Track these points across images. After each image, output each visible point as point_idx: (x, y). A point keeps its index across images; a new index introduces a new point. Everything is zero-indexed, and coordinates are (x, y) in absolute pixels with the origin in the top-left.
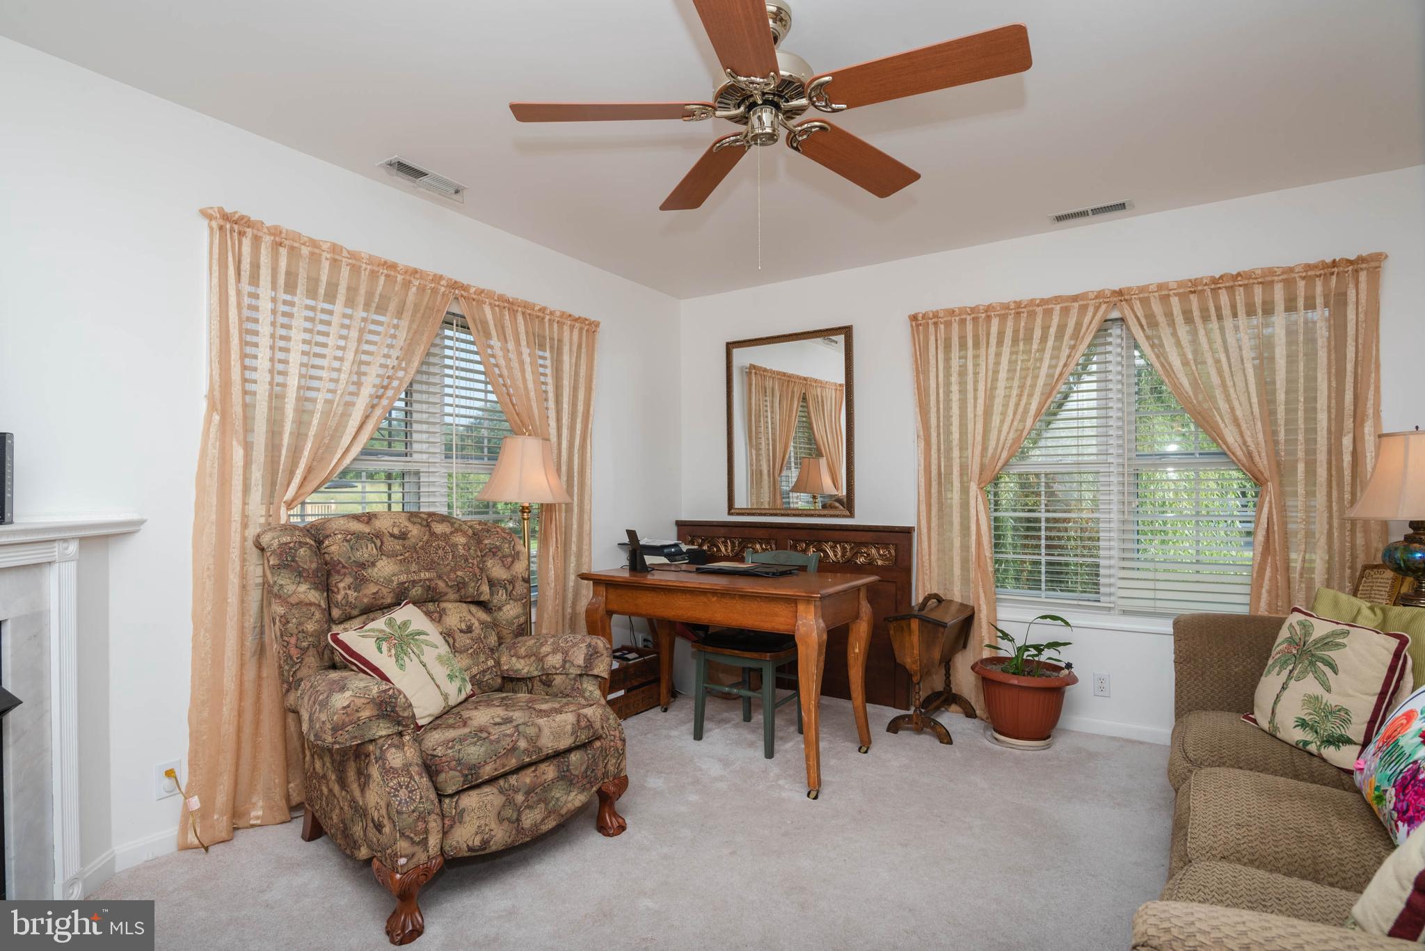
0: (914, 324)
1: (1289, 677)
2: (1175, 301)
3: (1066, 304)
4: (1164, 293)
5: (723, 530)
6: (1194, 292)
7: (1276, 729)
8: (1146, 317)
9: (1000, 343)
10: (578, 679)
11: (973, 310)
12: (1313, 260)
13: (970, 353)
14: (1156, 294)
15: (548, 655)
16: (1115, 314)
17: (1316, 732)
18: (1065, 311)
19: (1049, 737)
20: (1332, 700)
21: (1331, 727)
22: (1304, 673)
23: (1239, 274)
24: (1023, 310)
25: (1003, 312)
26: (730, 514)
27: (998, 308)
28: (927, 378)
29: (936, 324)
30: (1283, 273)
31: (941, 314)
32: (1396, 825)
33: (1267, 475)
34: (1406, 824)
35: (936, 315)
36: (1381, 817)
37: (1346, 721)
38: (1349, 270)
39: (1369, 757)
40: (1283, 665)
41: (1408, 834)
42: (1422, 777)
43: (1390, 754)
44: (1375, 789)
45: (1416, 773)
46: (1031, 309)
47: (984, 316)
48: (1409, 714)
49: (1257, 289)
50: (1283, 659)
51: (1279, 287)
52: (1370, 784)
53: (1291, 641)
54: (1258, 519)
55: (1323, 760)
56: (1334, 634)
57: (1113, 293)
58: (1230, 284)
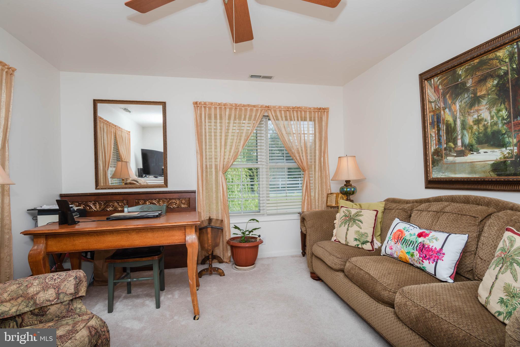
0: (196, 106)
1: (348, 227)
2: (283, 112)
3: (252, 108)
4: (280, 109)
5: (93, 198)
6: (288, 111)
7: (348, 242)
8: (275, 116)
9: (229, 118)
10: (70, 303)
11: (219, 104)
12: (316, 107)
13: (218, 121)
14: (278, 109)
15: (37, 293)
16: (266, 114)
17: (360, 241)
18: (251, 110)
19: (254, 264)
20: (362, 231)
21: (363, 239)
22: (353, 224)
23: (299, 107)
24: (238, 107)
25: (231, 107)
26: (96, 189)
27: (229, 105)
28: (201, 129)
29: (205, 107)
30: (309, 109)
31: (207, 104)
32: (422, 261)
33: (306, 168)
34: (427, 260)
35: (205, 103)
36: (410, 261)
37: (367, 236)
38: (323, 111)
39: (393, 245)
40: (345, 223)
41: (429, 263)
42: (427, 246)
43: (406, 242)
44: (407, 253)
45: (423, 245)
46: (240, 107)
47: (223, 107)
48: (399, 231)
49: (303, 113)
50: (345, 222)
51: (308, 113)
52: (402, 252)
53: (345, 216)
54: (304, 182)
55: (363, 249)
56: (358, 212)
57: (266, 107)
58: (297, 110)
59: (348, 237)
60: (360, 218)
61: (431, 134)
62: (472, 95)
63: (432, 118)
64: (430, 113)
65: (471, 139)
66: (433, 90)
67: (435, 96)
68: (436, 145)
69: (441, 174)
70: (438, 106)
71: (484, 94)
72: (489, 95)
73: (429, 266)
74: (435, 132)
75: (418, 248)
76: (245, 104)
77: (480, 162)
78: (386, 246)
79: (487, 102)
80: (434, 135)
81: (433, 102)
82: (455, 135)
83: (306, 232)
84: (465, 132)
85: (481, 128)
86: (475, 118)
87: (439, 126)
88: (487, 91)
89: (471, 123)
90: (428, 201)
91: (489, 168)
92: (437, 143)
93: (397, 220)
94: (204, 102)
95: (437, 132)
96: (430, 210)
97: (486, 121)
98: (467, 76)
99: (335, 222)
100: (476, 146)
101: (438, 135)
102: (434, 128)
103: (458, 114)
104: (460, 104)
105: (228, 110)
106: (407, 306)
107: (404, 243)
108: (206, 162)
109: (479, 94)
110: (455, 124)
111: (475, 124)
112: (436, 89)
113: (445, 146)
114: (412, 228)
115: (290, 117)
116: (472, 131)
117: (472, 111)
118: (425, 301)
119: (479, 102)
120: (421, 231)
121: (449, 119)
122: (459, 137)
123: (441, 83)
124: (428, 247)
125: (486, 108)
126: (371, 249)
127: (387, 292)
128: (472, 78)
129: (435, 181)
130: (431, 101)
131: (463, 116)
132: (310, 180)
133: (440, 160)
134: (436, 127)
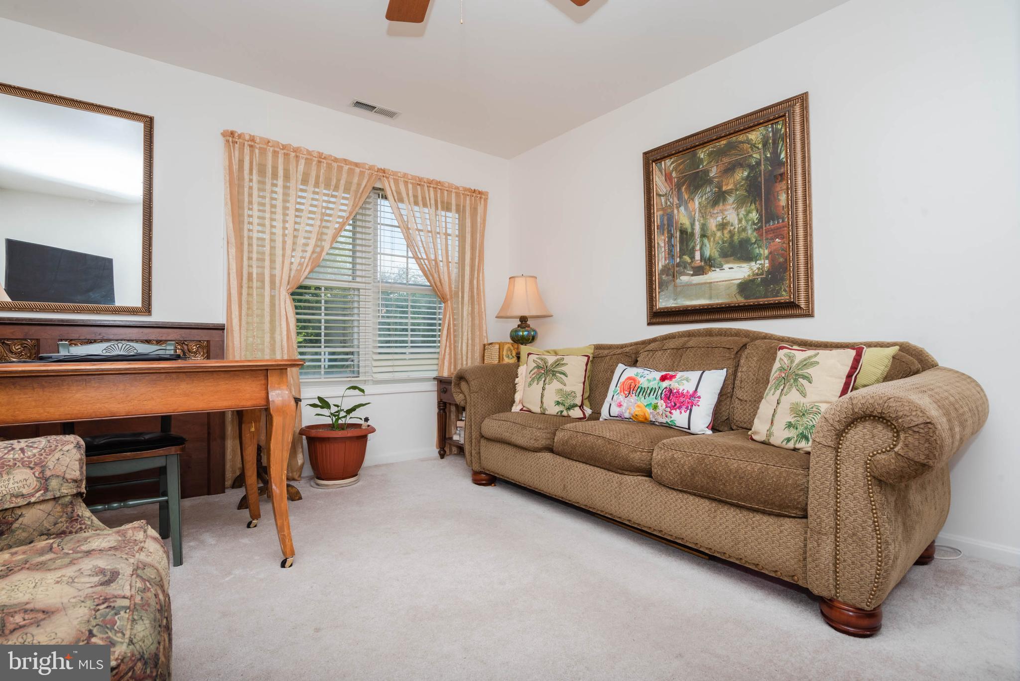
0: (230, 139)
1: (544, 384)
2: (410, 186)
3: (353, 167)
4: (406, 180)
6: (419, 185)
7: (545, 409)
8: (397, 193)
9: (305, 181)
11: (284, 147)
12: (468, 187)
13: (280, 182)
14: (402, 179)
16: (378, 185)
17: (564, 405)
18: (351, 172)
19: (357, 475)
20: (568, 389)
21: (569, 402)
22: (551, 379)
23: (440, 182)
24: (323, 160)
25: (309, 157)
27: (305, 153)
28: (241, 192)
29: (251, 146)
30: (455, 188)
31: (258, 141)
32: (671, 413)
33: (448, 297)
34: (678, 410)
35: (252, 139)
36: (651, 416)
37: (575, 397)
38: (478, 195)
39: (622, 400)
40: (539, 379)
41: (681, 413)
42: (675, 391)
43: (643, 392)
44: (646, 406)
45: (671, 391)
46: (330, 162)
47: (293, 154)
48: (629, 378)
49: (446, 193)
50: (538, 376)
51: (453, 195)
52: (638, 406)
53: (538, 367)
54: (444, 321)
55: (570, 416)
56: (558, 360)
57: (379, 170)
58: (435, 186)
59: (544, 400)
60: (563, 369)
61: (658, 243)
62: (716, 189)
63: (660, 219)
64: (659, 211)
65: (713, 251)
66: (664, 178)
67: (666, 187)
68: (665, 260)
69: (672, 301)
70: (670, 202)
71: (731, 189)
72: (737, 190)
73: (679, 418)
74: (665, 240)
75: (663, 395)
76: (337, 157)
77: (723, 281)
78: (610, 405)
79: (735, 200)
80: (663, 245)
81: (663, 196)
82: (692, 244)
83: (466, 403)
84: (706, 241)
85: (727, 235)
86: (719, 221)
87: (670, 231)
88: (735, 185)
89: (714, 229)
90: (654, 340)
91: (734, 290)
92: (667, 256)
93: (621, 367)
94: (250, 135)
95: (667, 240)
96: (666, 348)
97: (732, 225)
98: (711, 162)
99: (517, 380)
100: (719, 259)
101: (668, 245)
102: (663, 234)
103: (697, 215)
104: (700, 200)
105: (302, 162)
106: (675, 460)
107: (641, 393)
108: (250, 266)
109: (724, 188)
110: (693, 229)
111: (718, 230)
112: (668, 177)
113: (678, 260)
114: (646, 372)
115: (424, 198)
116: (714, 239)
117: (715, 212)
118: (700, 446)
119: (725, 200)
120: (664, 373)
121: (684, 222)
122: (698, 247)
123: (675, 169)
124: (678, 392)
125: (733, 208)
126: (582, 416)
127: (638, 453)
128: (717, 166)
129: (664, 312)
130: (661, 193)
131: (703, 217)
132: (454, 320)
133: (671, 281)
134: (666, 232)
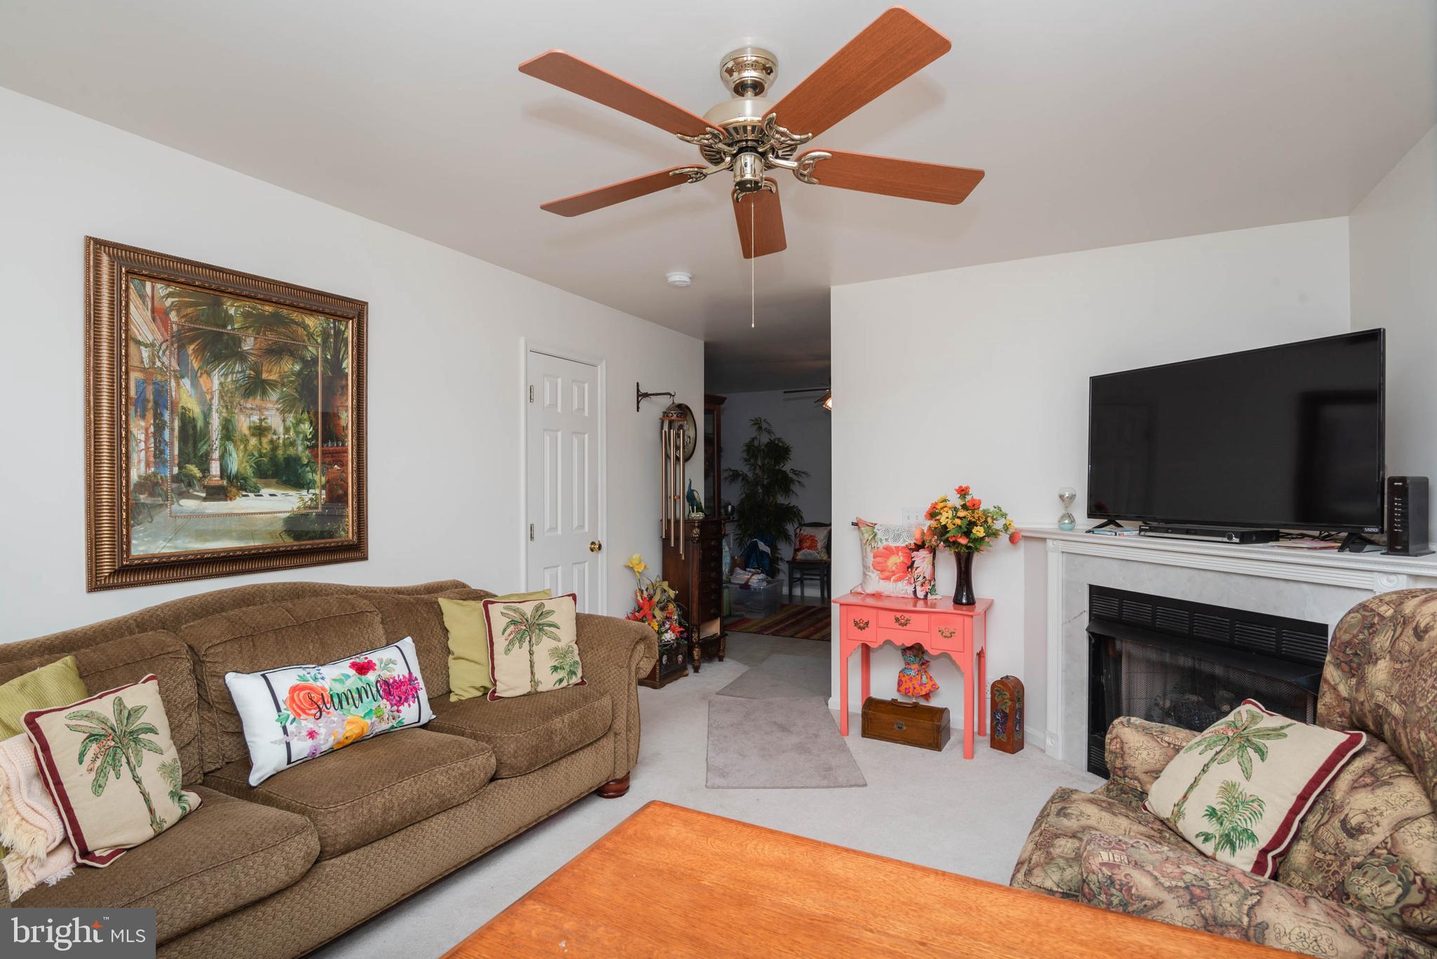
32: (398, 711)
34: (405, 704)
39: (312, 726)
41: (409, 705)
42: (391, 681)
44: (362, 718)
45: (386, 683)
48: (295, 689)
52: (350, 723)
60: (140, 720)
62: (252, 373)
63: (137, 387)
64: (135, 371)
65: (244, 465)
66: (149, 313)
67: (154, 334)
68: (148, 465)
69: (161, 543)
70: (162, 363)
71: (275, 381)
72: (283, 385)
74: (147, 430)
77: (260, 513)
78: (289, 743)
79: (279, 399)
80: (142, 437)
81: (148, 346)
82: (205, 447)
84: (231, 447)
85: (266, 447)
86: (254, 422)
87: (161, 415)
88: (282, 377)
89: (246, 432)
91: (279, 526)
92: (152, 459)
95: (152, 429)
97: (275, 433)
98: (248, 328)
100: (254, 480)
101: (155, 440)
102: (143, 417)
103: (216, 401)
104: (222, 380)
109: (264, 376)
110: (207, 423)
111: (253, 435)
112: (159, 315)
113: (176, 470)
116: (245, 447)
117: (249, 406)
119: (264, 393)
121: (189, 406)
122: (216, 455)
123: (178, 308)
125: (278, 409)
128: (256, 338)
130: (139, 338)
131: (227, 409)
133: (161, 506)
134: (150, 415)
